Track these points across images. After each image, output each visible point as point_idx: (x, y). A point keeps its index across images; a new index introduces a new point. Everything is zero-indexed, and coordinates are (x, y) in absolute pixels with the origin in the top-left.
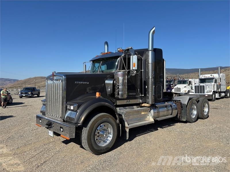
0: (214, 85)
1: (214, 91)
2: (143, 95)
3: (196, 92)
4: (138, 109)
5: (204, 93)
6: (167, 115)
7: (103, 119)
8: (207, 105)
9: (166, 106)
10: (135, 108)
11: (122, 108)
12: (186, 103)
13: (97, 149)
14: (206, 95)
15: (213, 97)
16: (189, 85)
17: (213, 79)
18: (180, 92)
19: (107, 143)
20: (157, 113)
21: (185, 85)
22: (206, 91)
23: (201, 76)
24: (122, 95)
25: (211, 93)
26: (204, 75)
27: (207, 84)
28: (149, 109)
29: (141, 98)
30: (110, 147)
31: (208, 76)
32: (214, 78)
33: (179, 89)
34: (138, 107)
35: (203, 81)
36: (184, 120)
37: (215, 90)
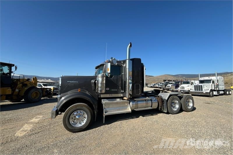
0: (212, 85)
1: (211, 90)
2: (123, 91)
3: (195, 90)
4: (120, 101)
5: (202, 91)
6: (147, 107)
7: (78, 107)
8: (191, 101)
9: (145, 100)
10: (118, 100)
11: (106, 100)
12: (166, 98)
13: (71, 128)
14: (204, 93)
15: (211, 94)
16: (192, 85)
17: (210, 80)
18: (184, 89)
19: (82, 125)
20: (135, 105)
21: (188, 85)
22: (203, 89)
23: (201, 78)
24: (101, 91)
25: (209, 91)
26: (203, 78)
27: (204, 84)
28: (128, 101)
29: (122, 93)
30: (84, 128)
31: (206, 78)
32: (212, 80)
33: (183, 88)
34: (121, 100)
35: (202, 82)
36: (165, 112)
37: (213, 88)
